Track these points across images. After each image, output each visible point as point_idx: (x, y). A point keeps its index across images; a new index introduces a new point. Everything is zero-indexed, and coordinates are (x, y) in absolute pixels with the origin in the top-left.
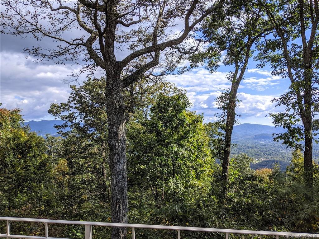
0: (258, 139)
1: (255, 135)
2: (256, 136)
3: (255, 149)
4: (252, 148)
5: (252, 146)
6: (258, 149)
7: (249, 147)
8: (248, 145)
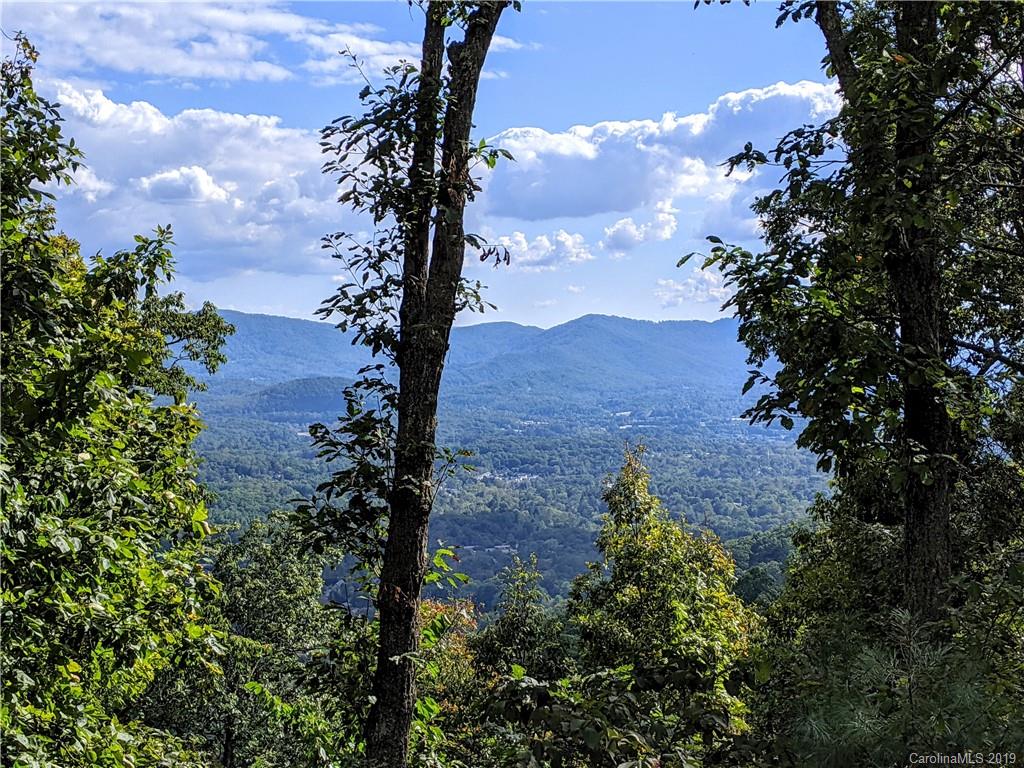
0: (286, 414)
1: (268, 384)
2: (271, 392)
3: (269, 481)
4: (248, 472)
5: (247, 460)
6: (288, 477)
7: (228, 465)
8: (226, 454)
